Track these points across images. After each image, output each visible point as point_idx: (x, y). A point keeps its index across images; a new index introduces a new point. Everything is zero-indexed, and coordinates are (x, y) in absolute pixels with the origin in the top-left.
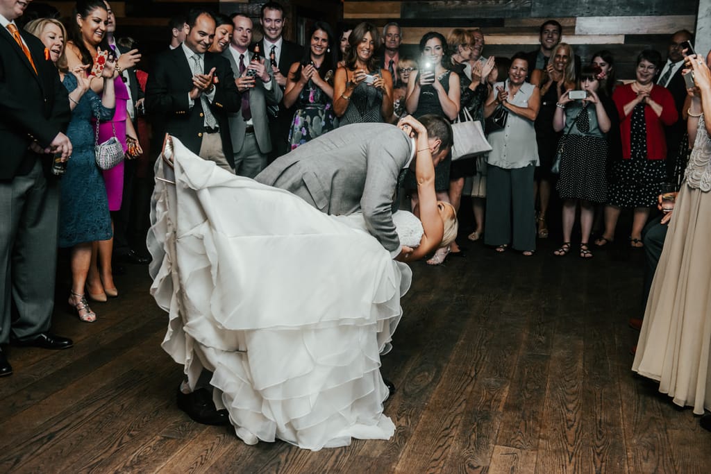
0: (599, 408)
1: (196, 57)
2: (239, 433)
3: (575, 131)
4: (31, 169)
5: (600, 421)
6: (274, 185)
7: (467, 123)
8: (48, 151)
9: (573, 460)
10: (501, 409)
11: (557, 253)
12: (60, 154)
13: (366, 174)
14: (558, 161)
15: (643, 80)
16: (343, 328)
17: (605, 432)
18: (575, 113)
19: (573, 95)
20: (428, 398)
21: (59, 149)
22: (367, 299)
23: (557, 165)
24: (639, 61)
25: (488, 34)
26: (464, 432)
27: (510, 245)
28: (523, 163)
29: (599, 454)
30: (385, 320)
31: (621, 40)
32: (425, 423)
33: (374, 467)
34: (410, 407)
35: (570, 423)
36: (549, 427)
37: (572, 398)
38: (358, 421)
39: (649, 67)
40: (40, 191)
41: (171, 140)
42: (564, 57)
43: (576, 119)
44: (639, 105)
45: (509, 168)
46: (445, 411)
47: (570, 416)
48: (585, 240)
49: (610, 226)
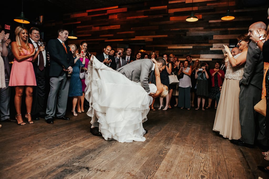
0: (203, 138)
1: (106, 56)
2: (103, 136)
3: (200, 78)
4: (63, 75)
5: (203, 141)
6: (119, 71)
7: (173, 75)
8: (67, 70)
9: (194, 148)
10: (176, 137)
11: (196, 109)
12: (70, 71)
13: (141, 71)
14: (196, 86)
15: (217, 68)
16: (133, 110)
17: (204, 143)
18: (200, 74)
19: (200, 70)
20: (156, 134)
21: (69, 70)
22: (140, 103)
23: (196, 87)
24: (216, 63)
25: (179, 58)
26: (165, 141)
27: (184, 107)
28: (187, 86)
29: (201, 147)
30: (144, 110)
31: (211, 60)
32: (154, 139)
33: (138, 147)
34: (151, 136)
35: (195, 141)
36: (188, 141)
37: (196, 136)
38: (135, 137)
39: (218, 65)
40: (65, 80)
41: (93, 56)
42: (198, 62)
43: (200, 76)
44: (216, 74)
45: (184, 87)
46: (160, 137)
47: (195, 139)
48: (203, 106)
49: (210, 104)
